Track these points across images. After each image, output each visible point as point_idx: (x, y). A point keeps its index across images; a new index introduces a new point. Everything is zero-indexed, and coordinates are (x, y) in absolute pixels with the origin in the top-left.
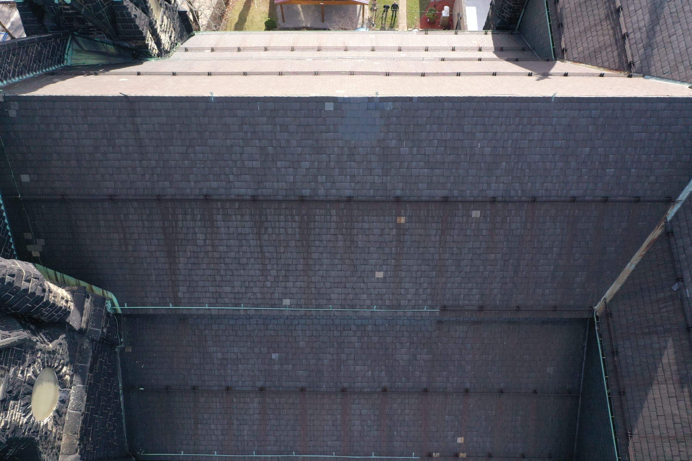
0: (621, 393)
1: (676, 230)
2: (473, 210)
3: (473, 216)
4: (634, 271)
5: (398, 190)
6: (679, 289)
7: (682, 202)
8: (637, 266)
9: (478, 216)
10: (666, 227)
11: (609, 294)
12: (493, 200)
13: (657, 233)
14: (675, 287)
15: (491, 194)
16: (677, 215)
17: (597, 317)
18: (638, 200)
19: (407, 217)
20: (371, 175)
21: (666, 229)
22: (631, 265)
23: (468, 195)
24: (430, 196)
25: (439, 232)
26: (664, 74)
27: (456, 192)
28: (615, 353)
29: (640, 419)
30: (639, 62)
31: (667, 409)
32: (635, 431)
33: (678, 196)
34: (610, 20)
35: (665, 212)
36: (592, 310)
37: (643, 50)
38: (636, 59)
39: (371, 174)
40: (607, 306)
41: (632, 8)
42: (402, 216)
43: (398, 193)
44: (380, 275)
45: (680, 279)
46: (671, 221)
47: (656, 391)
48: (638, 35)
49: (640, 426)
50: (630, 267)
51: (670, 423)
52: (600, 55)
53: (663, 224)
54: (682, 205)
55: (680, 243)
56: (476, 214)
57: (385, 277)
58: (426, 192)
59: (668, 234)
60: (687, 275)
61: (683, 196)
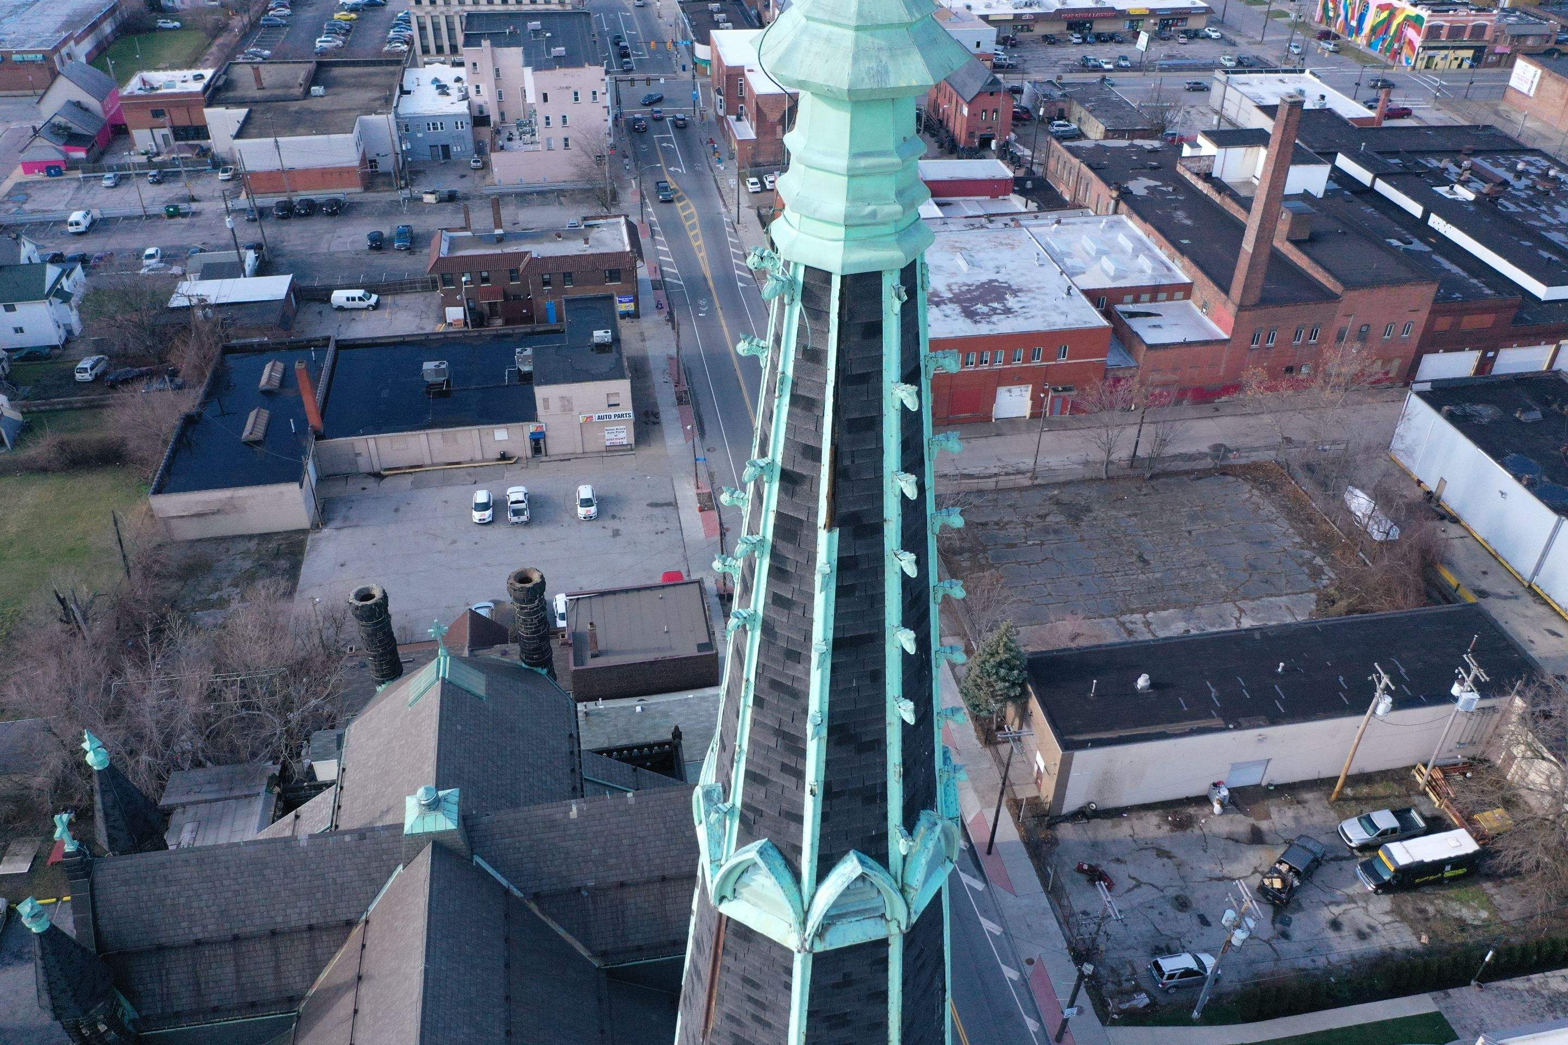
1: (533, 891)
4: (565, 929)
6: (587, 892)
7: (509, 885)
8: (561, 926)
10: (529, 899)
11: (584, 953)
12: (508, 1034)
13: (533, 907)
14: (585, 894)
15: (503, 1035)
16: (519, 889)
17: (606, 965)
18: (507, 916)
21: (531, 900)
22: (559, 930)
26: (374, 892)
28: (639, 949)
30: (348, 915)
33: (504, 887)
34: (280, 942)
35: (516, 898)
36: (599, 969)
37: (336, 911)
38: (343, 918)
40: (595, 954)
41: (280, 919)
45: (579, 890)
46: (524, 895)
48: (317, 915)
50: (561, 932)
52: (319, 957)
53: (526, 901)
54: (513, 884)
55: (546, 888)
59: (537, 897)
60: (574, 885)
61: (504, 882)
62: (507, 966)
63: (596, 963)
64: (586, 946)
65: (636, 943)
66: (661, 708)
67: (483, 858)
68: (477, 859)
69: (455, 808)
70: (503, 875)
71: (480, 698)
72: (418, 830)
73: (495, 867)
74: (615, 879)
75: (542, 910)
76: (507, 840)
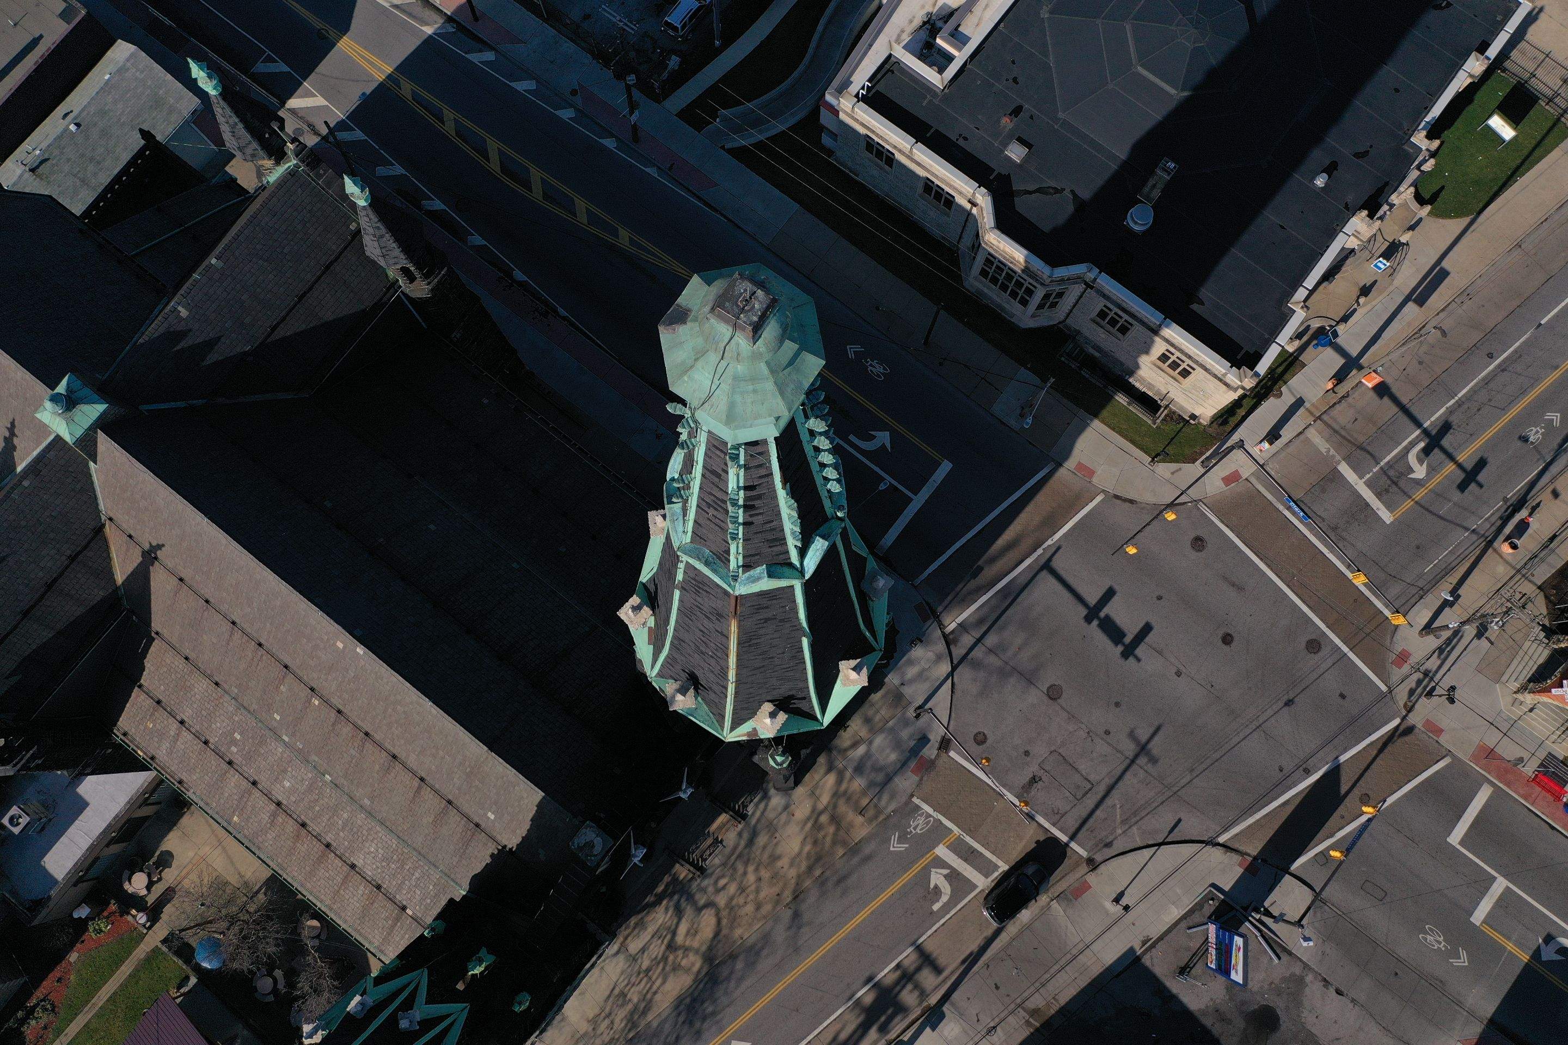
0: (348, 333)
1: (210, 390)
2: (328, 508)
3: (332, 505)
4: (261, 393)
5: (364, 557)
6: (251, 355)
7: (188, 402)
8: (256, 394)
9: (327, 502)
10: (212, 398)
11: (289, 396)
12: (308, 501)
13: (221, 401)
15: (306, 506)
16: (199, 398)
19: (376, 539)
20: (374, 579)
23: (321, 517)
24: (347, 537)
25: (364, 515)
28: (326, 359)
29: (352, 311)
31: (332, 301)
33: (186, 407)
35: (203, 406)
40: (298, 391)
46: (206, 398)
47: (327, 316)
48: (65, 547)
49: (356, 308)
50: (258, 398)
51: (337, 294)
53: (212, 402)
57: (430, 523)
58: (348, 541)
59: (216, 392)
61: (182, 404)
62: (254, 460)
63: (304, 395)
64: (286, 390)
65: (321, 357)
66: (92, 109)
67: (148, 403)
69: (87, 390)
70: (174, 400)
72: (79, 432)
73: (164, 402)
74: (263, 329)
75: (229, 397)
76: (152, 376)
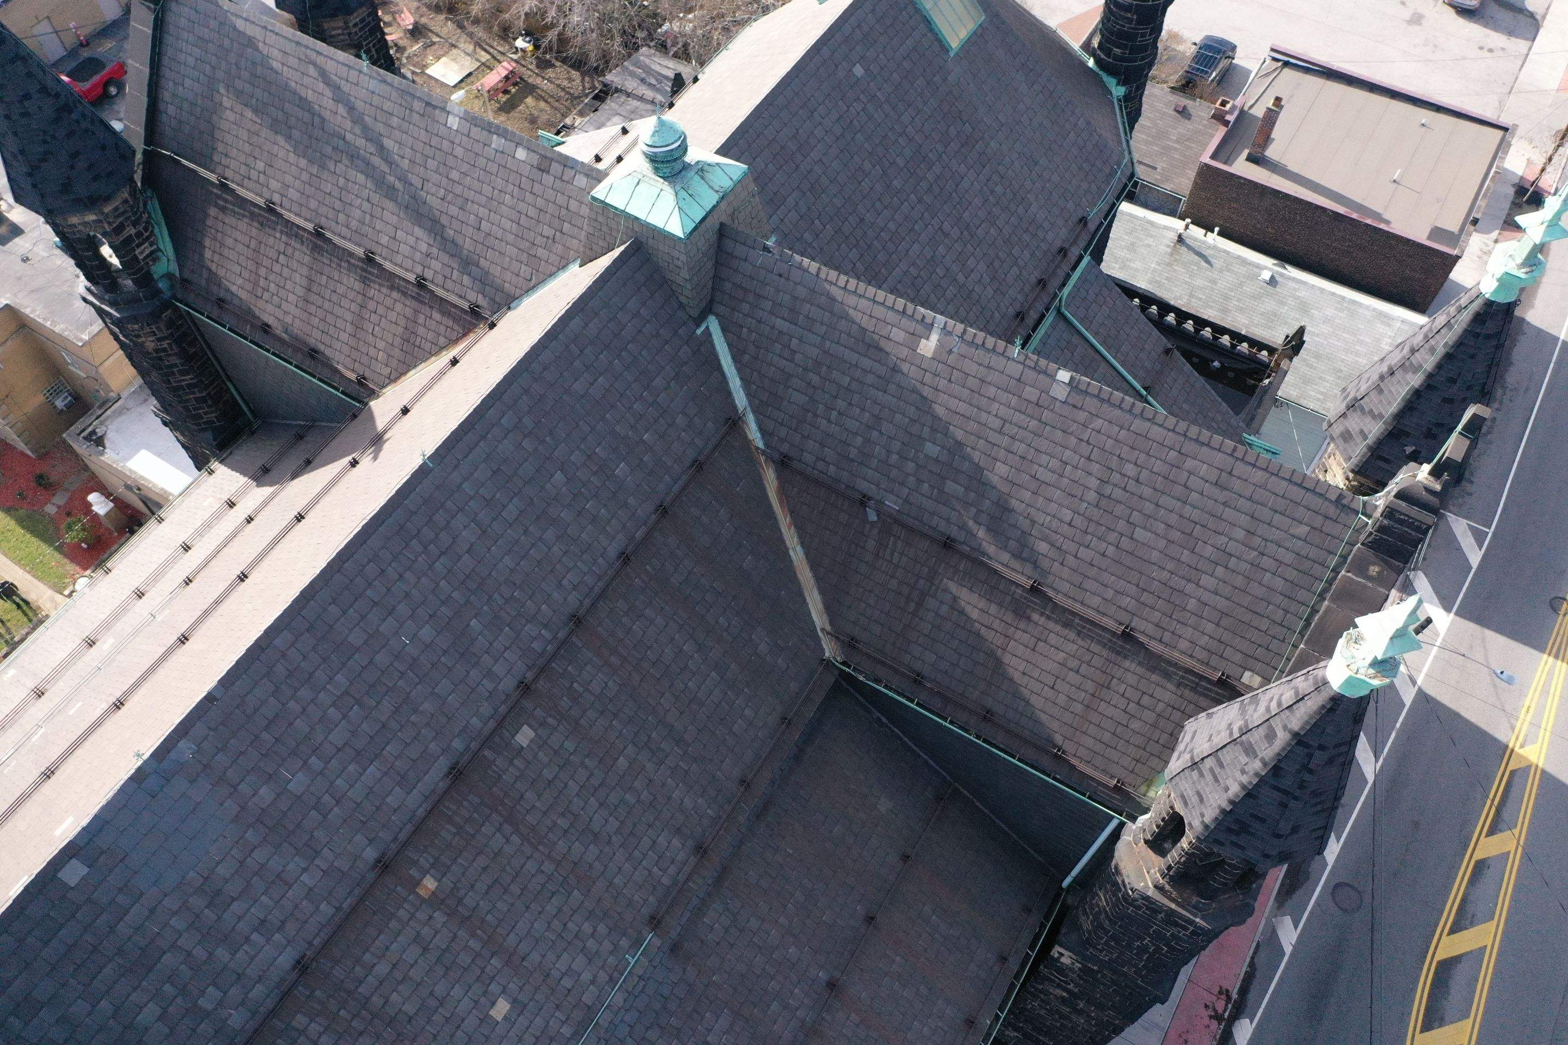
0: (988, 716)
1: (785, 448)
2: (513, 737)
3: (525, 746)
4: (807, 554)
5: (364, 850)
6: (878, 514)
7: (749, 409)
8: (802, 544)
9: (531, 734)
10: (770, 459)
11: (819, 618)
12: (525, 688)
13: (770, 477)
14: (873, 517)
15: (509, 684)
16: (761, 429)
17: (844, 663)
18: (698, 466)
19: (432, 871)
20: (290, 886)
21: (774, 462)
22: (794, 549)
23: (481, 725)
24: (426, 797)
25: (508, 829)
26: (530, 280)
27: (458, 744)
28: (918, 680)
29: (1044, 718)
30: (480, 296)
31: (1050, 666)
32: (1058, 739)
33: (735, 407)
34: (375, 282)
35: (747, 442)
36: (828, 664)
37: (465, 277)
38: (472, 296)
39: (286, 883)
40: (835, 635)
41: (384, 240)
42: (422, 879)
43: (371, 854)
44: (501, 1009)
45: (864, 501)
46: (765, 444)
47: (1014, 662)
48: (437, 265)
49: (1055, 725)
51: (1072, 677)
52: (419, 339)
53: (762, 459)
54: (754, 412)
55: (808, 458)
56: (525, 736)
57: (514, 1001)
58: (414, 799)
59: (783, 463)
60: (863, 486)
61: (740, 399)
62: (625, 558)
63: (830, 649)
64: (830, 609)
65: (918, 666)
67: (724, 330)
68: (713, 324)
69: (710, 199)
70: (746, 383)
71: (944, 47)
73: (736, 359)
74: (942, 526)
75: (782, 491)
76: (779, 323)
